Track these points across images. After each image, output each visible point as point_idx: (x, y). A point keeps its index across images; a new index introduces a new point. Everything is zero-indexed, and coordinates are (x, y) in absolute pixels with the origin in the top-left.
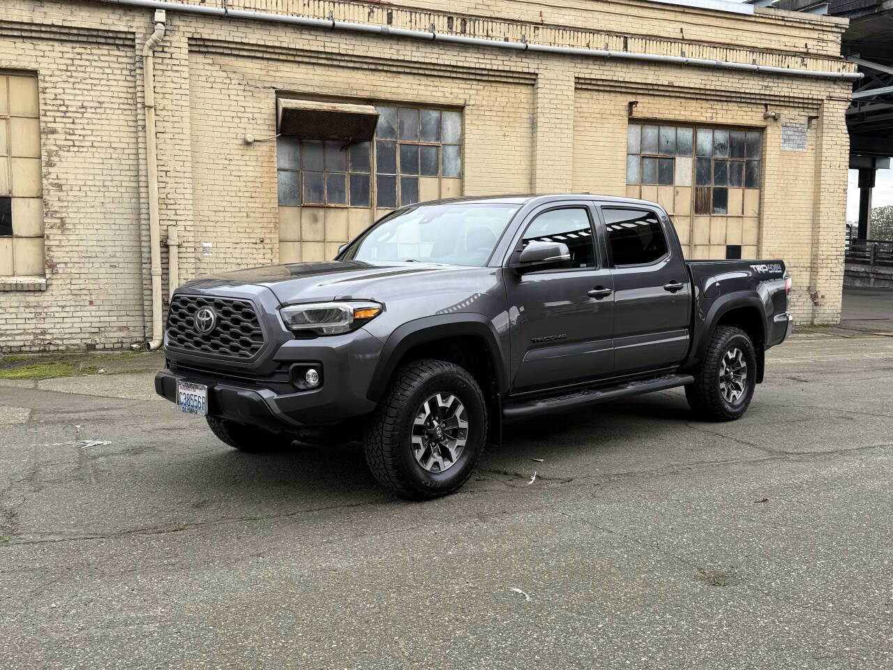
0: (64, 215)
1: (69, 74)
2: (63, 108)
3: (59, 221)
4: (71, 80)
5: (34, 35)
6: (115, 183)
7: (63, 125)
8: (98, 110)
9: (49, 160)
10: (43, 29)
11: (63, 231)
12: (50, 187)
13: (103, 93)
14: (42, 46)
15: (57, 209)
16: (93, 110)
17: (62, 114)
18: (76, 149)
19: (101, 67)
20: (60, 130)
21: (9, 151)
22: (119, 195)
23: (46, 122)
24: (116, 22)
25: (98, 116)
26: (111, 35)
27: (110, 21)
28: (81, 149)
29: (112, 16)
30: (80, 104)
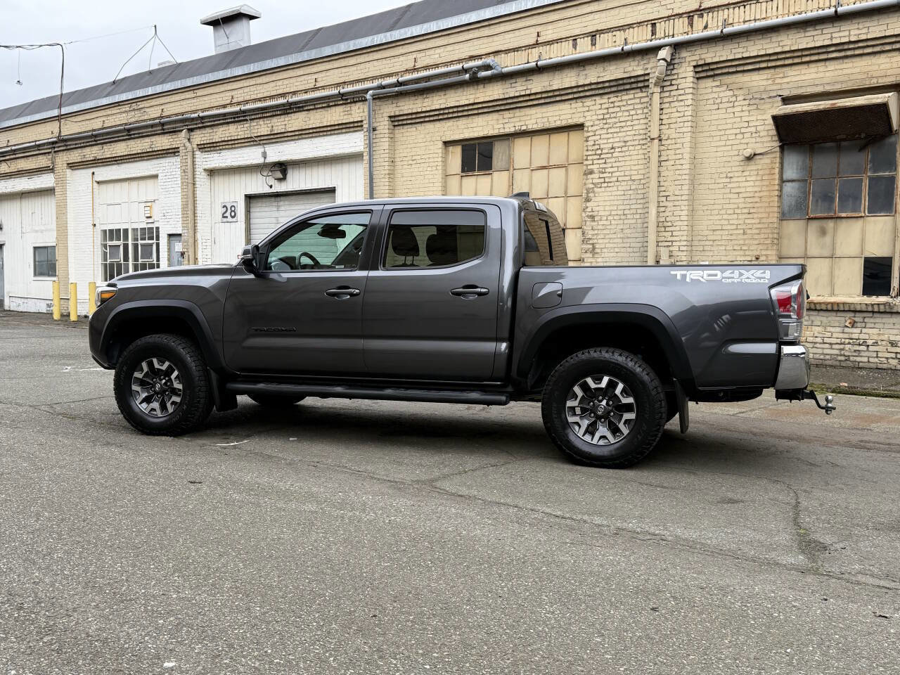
0: (595, 241)
1: (605, 121)
2: (599, 152)
3: (591, 246)
4: (606, 126)
5: (582, 94)
6: (632, 212)
7: (598, 166)
8: (624, 149)
9: (588, 196)
10: (586, 88)
11: (593, 255)
12: (587, 219)
13: (628, 133)
14: (589, 102)
15: (590, 236)
16: (620, 150)
17: (598, 157)
18: (606, 185)
19: (627, 111)
20: (596, 171)
21: (566, 192)
22: (634, 221)
23: (587, 165)
24: (635, 68)
25: (623, 154)
26: (633, 80)
27: (630, 69)
28: (609, 185)
29: (633, 64)
30: (610, 146)
